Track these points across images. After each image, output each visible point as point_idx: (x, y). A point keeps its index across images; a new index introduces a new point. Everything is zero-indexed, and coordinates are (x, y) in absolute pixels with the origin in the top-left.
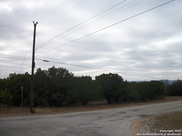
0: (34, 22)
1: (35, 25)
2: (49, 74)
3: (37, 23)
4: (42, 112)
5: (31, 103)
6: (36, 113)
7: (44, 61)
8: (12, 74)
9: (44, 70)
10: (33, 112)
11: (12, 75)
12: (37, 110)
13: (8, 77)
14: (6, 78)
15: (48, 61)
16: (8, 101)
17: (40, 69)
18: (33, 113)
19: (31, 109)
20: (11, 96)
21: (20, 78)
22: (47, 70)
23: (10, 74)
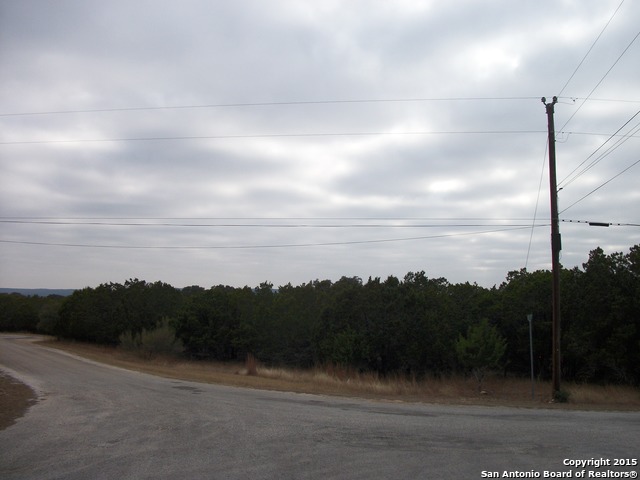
0: (544, 100)
1: (550, 110)
2: (632, 267)
3: (555, 99)
4: (593, 403)
5: (556, 368)
6: (574, 402)
7: (591, 224)
8: (516, 272)
9: (613, 255)
10: (561, 399)
11: (517, 277)
12: (577, 392)
13: (504, 283)
14: (497, 288)
15: (607, 225)
16: (489, 359)
17: (599, 250)
18: (561, 402)
19: (557, 387)
20: (497, 345)
21: (532, 284)
22: (624, 254)
23: (511, 274)
